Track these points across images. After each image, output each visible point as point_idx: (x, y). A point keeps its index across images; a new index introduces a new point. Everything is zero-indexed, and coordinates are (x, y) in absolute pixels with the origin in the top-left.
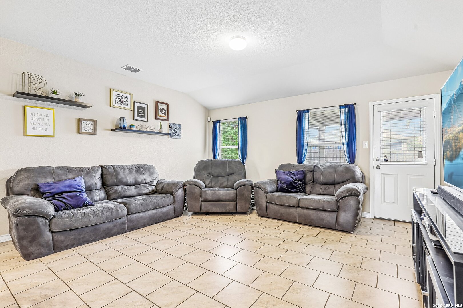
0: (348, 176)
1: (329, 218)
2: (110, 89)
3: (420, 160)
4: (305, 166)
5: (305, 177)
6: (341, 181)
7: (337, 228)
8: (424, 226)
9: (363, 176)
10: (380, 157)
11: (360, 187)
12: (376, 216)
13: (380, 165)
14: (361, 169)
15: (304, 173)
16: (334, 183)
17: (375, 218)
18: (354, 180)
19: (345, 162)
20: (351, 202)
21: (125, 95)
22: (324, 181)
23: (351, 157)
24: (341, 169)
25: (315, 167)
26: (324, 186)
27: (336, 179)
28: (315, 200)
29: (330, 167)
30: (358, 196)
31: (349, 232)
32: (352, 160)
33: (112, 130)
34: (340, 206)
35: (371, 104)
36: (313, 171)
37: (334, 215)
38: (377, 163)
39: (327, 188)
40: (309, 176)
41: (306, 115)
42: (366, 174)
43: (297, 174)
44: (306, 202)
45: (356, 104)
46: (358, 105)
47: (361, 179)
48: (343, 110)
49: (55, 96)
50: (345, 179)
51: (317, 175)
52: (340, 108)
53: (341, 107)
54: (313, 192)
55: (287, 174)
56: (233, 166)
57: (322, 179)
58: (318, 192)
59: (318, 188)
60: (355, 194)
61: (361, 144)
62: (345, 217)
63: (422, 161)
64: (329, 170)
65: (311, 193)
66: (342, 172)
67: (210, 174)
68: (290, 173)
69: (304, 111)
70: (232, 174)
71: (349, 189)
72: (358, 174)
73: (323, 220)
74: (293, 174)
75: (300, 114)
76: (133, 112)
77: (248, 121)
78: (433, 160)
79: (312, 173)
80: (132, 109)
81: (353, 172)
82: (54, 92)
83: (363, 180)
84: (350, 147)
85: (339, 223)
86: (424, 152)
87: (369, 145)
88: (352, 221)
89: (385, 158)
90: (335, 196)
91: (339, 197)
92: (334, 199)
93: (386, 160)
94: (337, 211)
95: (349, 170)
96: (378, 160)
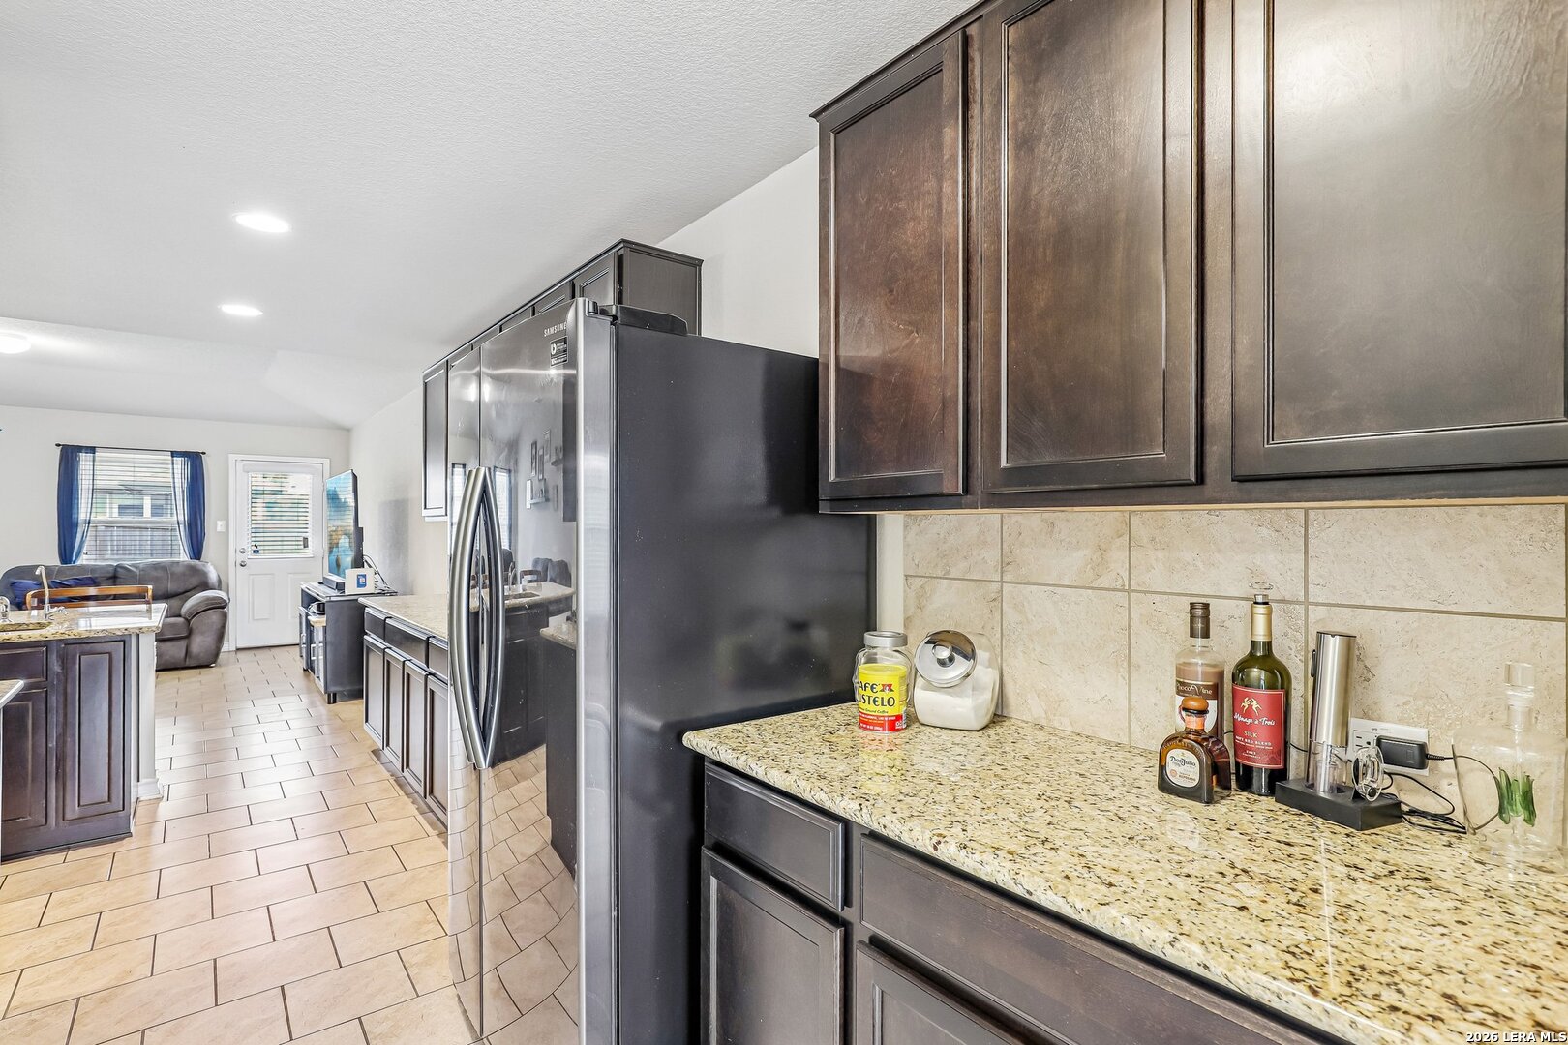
0: (194, 581)
1: (172, 650)
3: (306, 550)
4: (89, 569)
6: (181, 591)
7: (187, 664)
9: (220, 581)
10: (245, 548)
11: (222, 594)
12: (239, 645)
13: (248, 562)
14: (215, 568)
15: (95, 582)
16: (169, 596)
17: (238, 650)
18: (206, 586)
19: (184, 557)
20: (214, 617)
23: (196, 550)
24: (178, 569)
25: (119, 569)
27: (172, 586)
29: (154, 567)
30: (223, 607)
31: (208, 666)
32: (196, 552)
34: (194, 627)
35: (232, 457)
36: (114, 577)
37: (183, 643)
38: (240, 558)
41: (85, 457)
42: (223, 578)
43: (77, 582)
45: (204, 453)
46: (208, 456)
47: (217, 584)
48: (178, 460)
50: (191, 587)
52: (173, 456)
53: (174, 454)
60: (220, 605)
61: (213, 525)
62: (200, 643)
63: (308, 552)
64: (152, 574)
66: (184, 574)
69: (78, 448)
71: (208, 599)
72: (212, 577)
73: (162, 655)
75: (70, 453)
78: (320, 547)
79: (111, 581)
81: (204, 574)
83: (221, 585)
84: (194, 530)
85: (190, 657)
86: (309, 539)
87: (227, 526)
88: (213, 647)
89: (255, 548)
90: (180, 616)
91: (191, 614)
92: (181, 620)
93: (256, 552)
94: (188, 636)
95: (194, 571)
96: (243, 552)
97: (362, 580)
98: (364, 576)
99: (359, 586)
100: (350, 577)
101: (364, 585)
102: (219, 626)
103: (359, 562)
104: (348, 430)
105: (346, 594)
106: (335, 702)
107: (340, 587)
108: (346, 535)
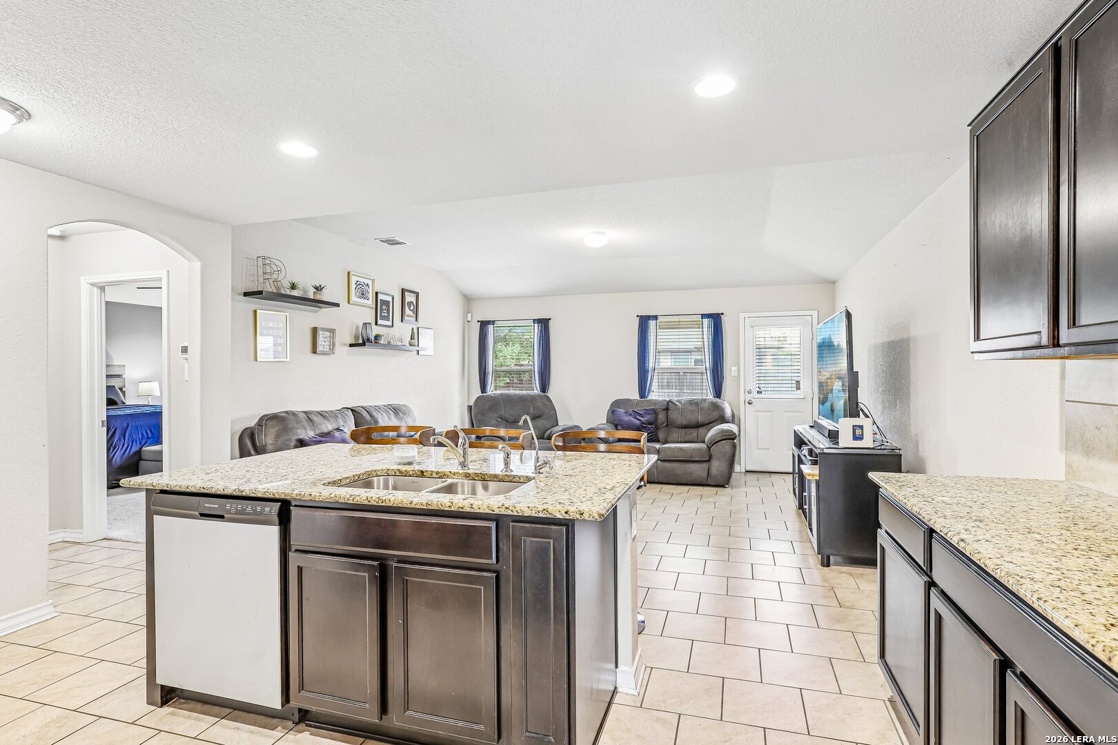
0: (715, 415)
1: (697, 470)
2: (349, 273)
3: (798, 392)
4: (655, 402)
5: (656, 418)
6: (707, 422)
7: (709, 482)
8: (805, 456)
9: (733, 415)
10: (752, 389)
11: (733, 427)
12: (748, 469)
13: (753, 400)
14: (730, 405)
15: (655, 412)
16: (698, 426)
17: (747, 473)
18: (723, 420)
19: (710, 396)
20: (726, 446)
21: (366, 281)
22: (683, 423)
24: (706, 405)
25: (670, 404)
26: (684, 431)
27: (701, 418)
28: (680, 449)
29: (691, 402)
30: (733, 439)
31: (723, 487)
32: (718, 392)
33: (351, 345)
34: (713, 453)
35: (742, 315)
36: (667, 409)
37: (705, 465)
38: (749, 397)
39: (689, 432)
40: (662, 416)
41: (652, 323)
42: (735, 413)
43: (646, 414)
44: (669, 453)
45: (722, 314)
46: (725, 316)
47: (731, 418)
48: (706, 321)
49: (295, 293)
50: (713, 420)
51: (674, 415)
52: (702, 318)
53: (703, 316)
54: (670, 439)
55: (631, 415)
56: (539, 404)
57: (682, 420)
58: (677, 440)
59: (676, 434)
60: (731, 437)
61: (729, 370)
62: (717, 466)
63: (800, 394)
64: (690, 407)
65: (666, 442)
66: (709, 409)
67: (501, 418)
68: (635, 413)
69: (649, 318)
70: (539, 417)
71: (723, 431)
72: (728, 412)
73: (691, 473)
74: (641, 415)
75: (644, 321)
76: (374, 310)
77: (552, 326)
78: (811, 392)
79: (665, 412)
80: (374, 306)
81: (722, 410)
82: (293, 287)
83: (733, 419)
84: (716, 374)
85: (711, 477)
86: (801, 382)
87: (739, 372)
88: (726, 471)
89: (759, 390)
90: (704, 442)
91: (711, 442)
92: (703, 446)
93: (759, 392)
94: (709, 461)
95: (716, 407)
96: (750, 393)
97: (858, 432)
98: (861, 427)
99: (856, 438)
100: (845, 426)
101: (861, 438)
102: (730, 455)
103: (853, 409)
104: (834, 283)
105: (841, 445)
106: (828, 565)
107: (833, 436)
108: (839, 378)
